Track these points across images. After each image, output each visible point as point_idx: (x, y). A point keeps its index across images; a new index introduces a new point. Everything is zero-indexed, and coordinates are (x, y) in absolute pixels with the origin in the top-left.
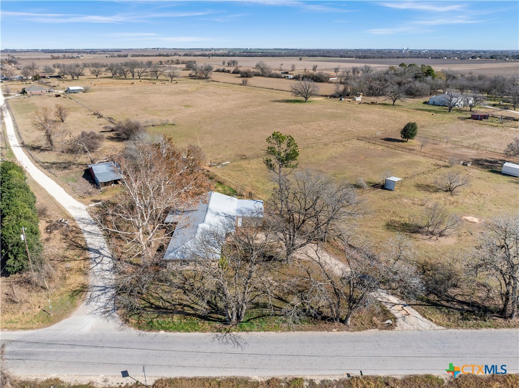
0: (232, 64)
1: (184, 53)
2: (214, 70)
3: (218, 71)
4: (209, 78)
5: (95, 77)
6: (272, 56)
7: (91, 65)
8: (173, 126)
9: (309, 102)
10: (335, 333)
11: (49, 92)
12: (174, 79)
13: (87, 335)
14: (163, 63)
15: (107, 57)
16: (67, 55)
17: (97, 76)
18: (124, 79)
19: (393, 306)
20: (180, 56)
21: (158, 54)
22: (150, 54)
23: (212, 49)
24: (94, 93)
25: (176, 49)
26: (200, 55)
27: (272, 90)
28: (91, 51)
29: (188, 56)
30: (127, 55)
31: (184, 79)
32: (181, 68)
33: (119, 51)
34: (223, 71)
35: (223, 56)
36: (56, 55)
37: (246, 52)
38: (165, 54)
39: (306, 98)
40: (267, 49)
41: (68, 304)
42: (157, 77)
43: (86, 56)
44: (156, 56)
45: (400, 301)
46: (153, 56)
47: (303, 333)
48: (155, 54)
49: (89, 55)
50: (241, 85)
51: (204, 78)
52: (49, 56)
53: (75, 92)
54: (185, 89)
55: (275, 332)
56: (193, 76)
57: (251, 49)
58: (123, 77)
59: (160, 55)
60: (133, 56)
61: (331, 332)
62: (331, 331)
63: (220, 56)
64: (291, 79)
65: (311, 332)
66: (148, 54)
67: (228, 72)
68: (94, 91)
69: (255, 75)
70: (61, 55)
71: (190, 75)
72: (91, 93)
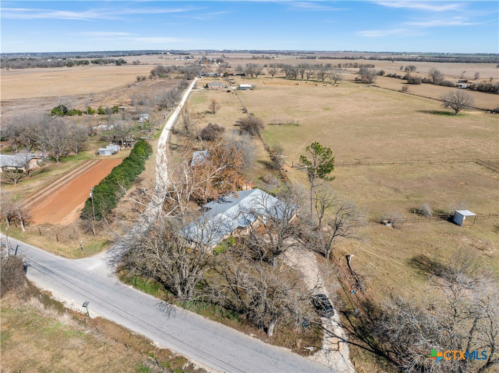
0: (410, 69)
1: (370, 56)
2: (386, 75)
3: (388, 76)
4: (373, 82)
5: (271, 76)
6: (467, 62)
7: (276, 65)
8: (296, 127)
9: (460, 115)
10: (251, 337)
11: (225, 87)
12: (338, 82)
13: (88, 272)
14: (342, 66)
15: (297, 58)
16: (265, 55)
17: (273, 75)
18: (294, 80)
19: (332, 337)
20: (365, 59)
21: (344, 57)
22: (337, 57)
23: (404, 53)
24: (259, 91)
25: (367, 52)
26: (385, 59)
27: (430, 100)
28: (288, 53)
29: (373, 59)
30: (316, 57)
31: (348, 82)
32: (355, 71)
33: (313, 53)
34: (394, 76)
35: (410, 61)
36: (256, 55)
37: (438, 57)
38: (350, 57)
39: (457, 110)
40: (468, 54)
41: (98, 249)
42: (323, 80)
43: (281, 57)
44: (342, 58)
45: (344, 335)
46: (338, 58)
47: (224, 326)
48: (341, 57)
49: (284, 56)
50: (400, 91)
51: (368, 83)
52: (251, 56)
53: (244, 89)
54: (340, 92)
55: (203, 317)
56: (359, 80)
57: (447, 54)
58: (294, 78)
59: (346, 58)
60: (320, 58)
61: (247, 336)
62: (249, 334)
63: (407, 61)
64: (463, 88)
65: (231, 328)
66: (335, 56)
67: (399, 77)
68: (259, 89)
69: (424, 83)
70: (260, 55)
71: (356, 78)
72: (256, 91)
